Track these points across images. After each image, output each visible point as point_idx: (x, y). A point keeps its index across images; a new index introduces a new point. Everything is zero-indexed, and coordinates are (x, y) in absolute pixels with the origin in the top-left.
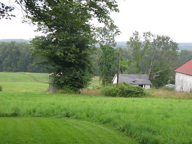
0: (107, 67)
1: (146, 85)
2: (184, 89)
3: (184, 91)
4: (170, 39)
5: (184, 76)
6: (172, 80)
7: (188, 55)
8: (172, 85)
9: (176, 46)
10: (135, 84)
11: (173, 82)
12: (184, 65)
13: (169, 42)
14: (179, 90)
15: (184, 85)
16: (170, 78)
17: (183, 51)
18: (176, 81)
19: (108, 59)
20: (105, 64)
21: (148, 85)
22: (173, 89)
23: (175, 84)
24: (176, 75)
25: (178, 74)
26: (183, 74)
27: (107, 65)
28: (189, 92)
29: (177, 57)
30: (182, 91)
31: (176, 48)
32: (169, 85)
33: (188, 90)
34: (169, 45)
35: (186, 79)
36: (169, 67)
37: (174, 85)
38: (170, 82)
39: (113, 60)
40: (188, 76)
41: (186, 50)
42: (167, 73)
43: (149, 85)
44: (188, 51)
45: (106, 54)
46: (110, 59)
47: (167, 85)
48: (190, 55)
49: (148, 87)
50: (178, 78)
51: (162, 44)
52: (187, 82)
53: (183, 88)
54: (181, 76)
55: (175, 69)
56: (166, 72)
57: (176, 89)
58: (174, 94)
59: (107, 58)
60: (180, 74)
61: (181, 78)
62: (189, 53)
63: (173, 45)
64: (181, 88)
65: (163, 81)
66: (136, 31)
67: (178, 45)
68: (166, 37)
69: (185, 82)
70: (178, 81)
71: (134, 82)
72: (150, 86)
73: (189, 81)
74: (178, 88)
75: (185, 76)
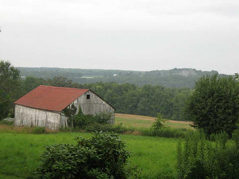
2: (25, 123)
3: (24, 126)
4: (10, 66)
5: (24, 108)
6: (13, 113)
7: (35, 83)
8: (11, 118)
9: (17, 74)
11: (13, 116)
12: (25, 96)
13: (9, 69)
14: (19, 124)
15: (24, 118)
16: (10, 111)
17: (29, 78)
18: (16, 114)
22: (12, 123)
23: (15, 117)
24: (16, 107)
25: (18, 107)
26: (23, 106)
28: (30, 126)
29: (18, 87)
30: (22, 125)
31: (17, 76)
32: (8, 119)
33: (28, 124)
34: (9, 72)
35: (27, 112)
36: (9, 98)
37: (13, 119)
38: (11, 115)
40: (29, 109)
41: (32, 77)
42: (7, 106)
44: (34, 78)
47: (5, 119)
48: (37, 83)
50: (18, 111)
51: (2, 71)
52: (27, 115)
53: (24, 121)
54: (21, 109)
55: (15, 101)
56: (6, 104)
57: (16, 123)
58: (12, 129)
60: (20, 107)
61: (21, 111)
62: (36, 81)
63: (13, 73)
64: (21, 122)
65: (2, 114)
67: (19, 72)
68: (6, 63)
69: (25, 116)
70: (18, 114)
73: (30, 114)
74: (18, 121)
75: (26, 108)
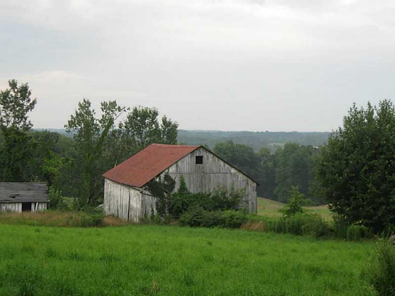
0: (12, 171)
1: (37, 204)
2: (112, 209)
5: (112, 184)
10: (15, 201)
14: (107, 213)
19: (14, 156)
20: (8, 166)
21: (42, 203)
25: (107, 182)
27: (11, 167)
35: (114, 191)
39: (23, 157)
40: (115, 184)
43: (45, 203)
45: (12, 146)
46: (17, 156)
49: (43, 207)
50: (106, 190)
52: (114, 196)
57: (105, 211)
59: (13, 154)
61: (109, 189)
64: (109, 209)
66: (84, 101)
69: (112, 198)
70: (107, 195)
71: (14, 197)
72: (46, 205)
73: (116, 193)
74: (106, 208)
